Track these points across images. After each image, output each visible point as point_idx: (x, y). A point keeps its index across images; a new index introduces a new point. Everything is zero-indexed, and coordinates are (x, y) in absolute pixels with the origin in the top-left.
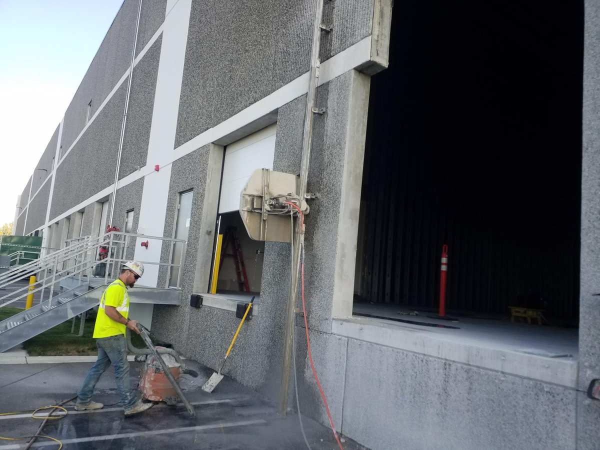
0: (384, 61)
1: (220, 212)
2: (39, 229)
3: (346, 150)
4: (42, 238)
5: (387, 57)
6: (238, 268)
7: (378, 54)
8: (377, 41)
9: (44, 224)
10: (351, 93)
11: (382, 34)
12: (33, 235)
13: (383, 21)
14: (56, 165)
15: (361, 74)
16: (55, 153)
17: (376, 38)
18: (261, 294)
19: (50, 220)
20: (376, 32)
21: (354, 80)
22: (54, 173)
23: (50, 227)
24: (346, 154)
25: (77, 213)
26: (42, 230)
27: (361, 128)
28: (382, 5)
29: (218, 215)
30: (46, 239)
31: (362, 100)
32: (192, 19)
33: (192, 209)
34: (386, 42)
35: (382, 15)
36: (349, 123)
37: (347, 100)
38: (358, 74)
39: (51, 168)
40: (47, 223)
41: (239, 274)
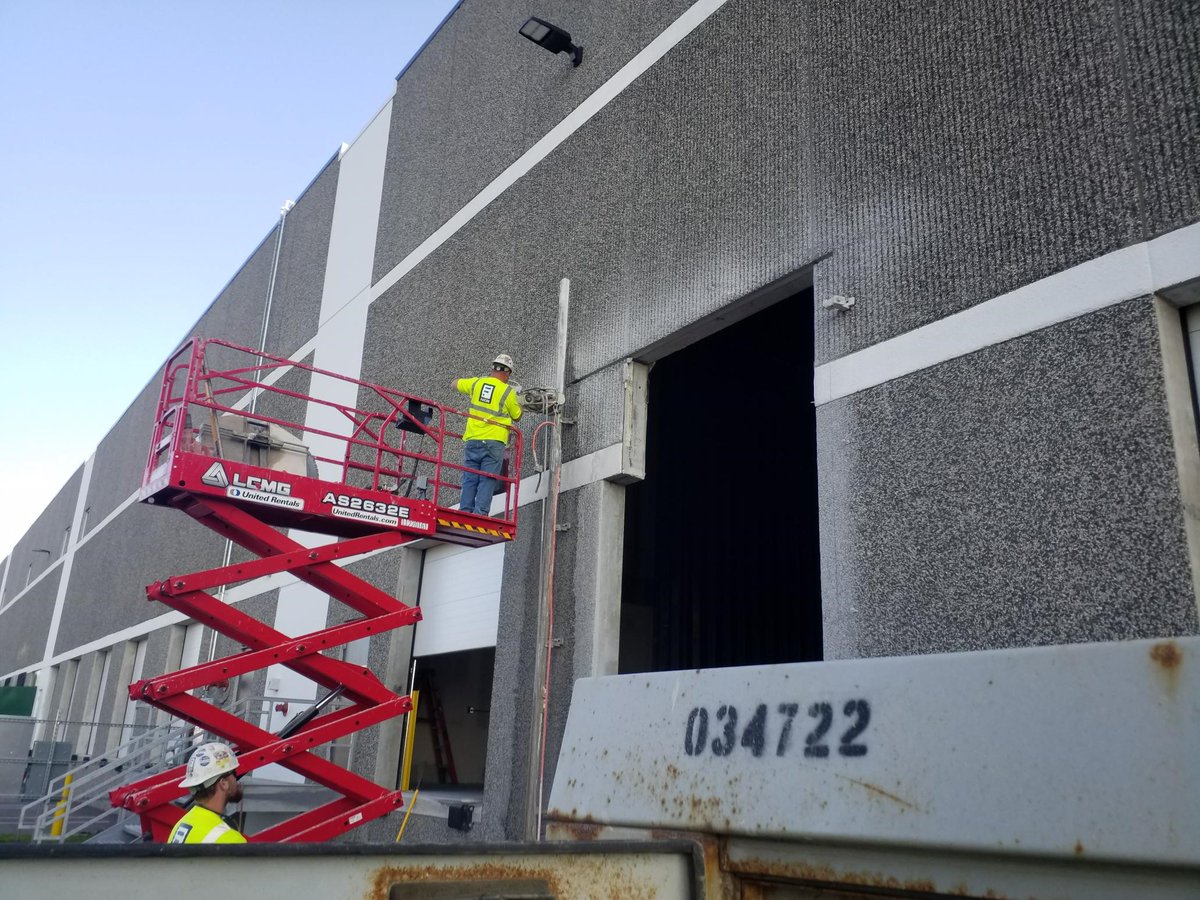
0: (639, 472)
1: (415, 654)
2: (28, 670)
3: (598, 583)
4: (34, 690)
5: (642, 465)
6: (436, 741)
7: (631, 464)
8: (630, 448)
9: (40, 659)
10: (601, 510)
11: (636, 439)
12: (13, 684)
13: (636, 423)
14: (74, 543)
15: (614, 485)
16: (72, 520)
17: (628, 444)
18: (486, 788)
19: (57, 653)
20: (628, 438)
21: (605, 493)
22: (67, 560)
23: (56, 667)
24: (598, 589)
25: (128, 644)
26: (34, 672)
27: (615, 552)
28: (635, 403)
29: (412, 659)
30: (45, 691)
31: (616, 516)
32: (367, 345)
33: (370, 649)
34: (641, 448)
35: (635, 416)
36: (599, 548)
37: (597, 518)
38: (609, 485)
39: (59, 548)
40: (49, 659)
41: (438, 752)
